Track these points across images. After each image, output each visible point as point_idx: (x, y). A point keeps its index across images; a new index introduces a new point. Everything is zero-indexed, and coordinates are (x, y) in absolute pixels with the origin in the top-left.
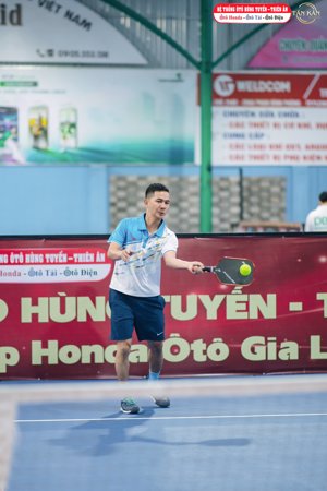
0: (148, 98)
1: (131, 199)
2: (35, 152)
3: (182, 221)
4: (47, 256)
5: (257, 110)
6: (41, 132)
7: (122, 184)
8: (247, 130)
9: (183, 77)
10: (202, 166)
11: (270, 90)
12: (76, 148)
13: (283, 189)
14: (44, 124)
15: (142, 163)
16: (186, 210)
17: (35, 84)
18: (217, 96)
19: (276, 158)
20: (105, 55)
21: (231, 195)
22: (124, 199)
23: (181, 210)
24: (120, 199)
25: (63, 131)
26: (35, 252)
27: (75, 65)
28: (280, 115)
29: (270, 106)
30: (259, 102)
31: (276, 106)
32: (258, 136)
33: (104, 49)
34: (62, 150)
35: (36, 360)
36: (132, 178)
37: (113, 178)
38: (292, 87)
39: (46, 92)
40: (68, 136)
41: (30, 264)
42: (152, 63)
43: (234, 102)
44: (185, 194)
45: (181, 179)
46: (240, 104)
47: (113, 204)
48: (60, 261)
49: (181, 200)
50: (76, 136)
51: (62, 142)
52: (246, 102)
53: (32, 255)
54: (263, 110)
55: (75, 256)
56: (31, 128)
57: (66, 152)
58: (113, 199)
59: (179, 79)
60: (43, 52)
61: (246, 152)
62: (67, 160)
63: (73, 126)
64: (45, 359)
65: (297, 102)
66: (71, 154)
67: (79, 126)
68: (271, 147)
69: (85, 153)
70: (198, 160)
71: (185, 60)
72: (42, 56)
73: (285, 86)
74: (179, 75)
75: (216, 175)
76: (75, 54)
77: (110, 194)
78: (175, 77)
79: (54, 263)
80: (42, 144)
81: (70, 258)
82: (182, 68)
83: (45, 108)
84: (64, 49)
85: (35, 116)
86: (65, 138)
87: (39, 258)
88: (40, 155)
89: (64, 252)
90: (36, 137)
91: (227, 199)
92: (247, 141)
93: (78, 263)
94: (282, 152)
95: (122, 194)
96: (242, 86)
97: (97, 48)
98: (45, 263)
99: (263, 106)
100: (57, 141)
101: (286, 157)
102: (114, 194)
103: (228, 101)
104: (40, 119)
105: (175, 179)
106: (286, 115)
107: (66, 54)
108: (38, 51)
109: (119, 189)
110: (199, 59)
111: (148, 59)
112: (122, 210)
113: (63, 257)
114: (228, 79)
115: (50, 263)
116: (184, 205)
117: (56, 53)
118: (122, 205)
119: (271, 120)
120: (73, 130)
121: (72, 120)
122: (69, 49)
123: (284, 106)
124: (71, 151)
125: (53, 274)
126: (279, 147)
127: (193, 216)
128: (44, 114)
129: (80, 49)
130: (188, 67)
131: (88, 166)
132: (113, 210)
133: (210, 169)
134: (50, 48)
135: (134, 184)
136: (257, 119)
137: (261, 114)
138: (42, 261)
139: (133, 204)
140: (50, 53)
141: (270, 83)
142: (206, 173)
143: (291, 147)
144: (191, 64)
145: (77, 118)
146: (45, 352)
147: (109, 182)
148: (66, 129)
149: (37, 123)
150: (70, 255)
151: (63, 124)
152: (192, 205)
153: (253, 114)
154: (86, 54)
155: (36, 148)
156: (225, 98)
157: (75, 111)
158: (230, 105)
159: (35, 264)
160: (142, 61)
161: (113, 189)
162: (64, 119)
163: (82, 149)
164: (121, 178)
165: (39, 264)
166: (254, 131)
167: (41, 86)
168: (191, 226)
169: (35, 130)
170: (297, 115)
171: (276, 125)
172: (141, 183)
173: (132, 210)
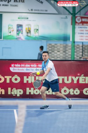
0: (58, 23)
1: (53, 50)
2: (27, 37)
3: (66, 56)
4: (31, 65)
6: (29, 31)
7: (50, 46)
8: (84, 32)
9: (67, 17)
10: (72, 42)
12: (38, 36)
14: (30, 29)
15: (56, 40)
16: (68, 53)
17: (28, 18)
18: (76, 23)
20: (47, 11)
21: (80, 49)
22: (51, 50)
23: (66, 53)
25: (35, 31)
26: (28, 64)
27: (38, 13)
32: (87, 34)
33: (46, 9)
34: (34, 36)
35: (28, 93)
36: (53, 44)
37: (48, 44)
39: (30, 20)
40: (36, 32)
41: (27, 67)
42: (59, 13)
44: (67, 49)
45: (66, 45)
48: (35, 67)
49: (66, 50)
50: (38, 33)
51: (35, 34)
52: (84, 24)
53: (27, 65)
55: (39, 65)
56: (26, 30)
57: (35, 37)
59: (66, 18)
60: (30, 10)
61: (84, 38)
62: (36, 39)
63: (38, 30)
64: (30, 93)
66: (37, 38)
67: (39, 30)
69: (40, 37)
70: (71, 40)
71: (68, 12)
72: (30, 11)
74: (66, 17)
75: (76, 44)
76: (38, 10)
78: (65, 17)
79: (33, 67)
80: (29, 35)
81: (37, 66)
82: (67, 15)
83: (30, 25)
84: (35, 9)
85: (27, 27)
86: (35, 33)
87: (29, 66)
88: (29, 38)
89: (36, 64)
90: (28, 33)
91: (79, 51)
92: (84, 35)
93: (39, 67)
95: (50, 49)
96: (83, 20)
97: (44, 9)
98: (30, 67)
100: (33, 34)
102: (48, 49)
103: (80, 24)
104: (29, 28)
105: (65, 45)
107: (36, 10)
108: (29, 9)
109: (50, 47)
110: (72, 12)
111: (58, 12)
112: (50, 53)
113: (35, 65)
114: (80, 18)
115: (32, 67)
116: (67, 52)
117: (33, 10)
120: (37, 31)
121: (37, 28)
122: (37, 9)
124: (37, 37)
125: (32, 70)
127: (69, 55)
128: (30, 27)
129: (40, 9)
130: (69, 14)
131: (41, 41)
133: (74, 42)
134: (32, 9)
135: (54, 46)
138: (30, 66)
139: (53, 52)
140: (32, 10)
142: (73, 43)
144: (70, 14)
145: (38, 28)
146: (30, 91)
148: (36, 31)
149: (28, 29)
150: (37, 65)
151: (35, 29)
152: (69, 52)
153: (86, 28)
154: (41, 10)
155: (27, 36)
156: (79, 23)
157: (38, 26)
158: (80, 25)
159: (28, 67)
160: (57, 13)
161: (48, 47)
162: (35, 28)
163: (39, 36)
164: (50, 44)
165: (29, 67)
166: (86, 32)
167: (29, 19)
168: (69, 58)
169: (27, 31)
172: (56, 46)
173: (53, 53)
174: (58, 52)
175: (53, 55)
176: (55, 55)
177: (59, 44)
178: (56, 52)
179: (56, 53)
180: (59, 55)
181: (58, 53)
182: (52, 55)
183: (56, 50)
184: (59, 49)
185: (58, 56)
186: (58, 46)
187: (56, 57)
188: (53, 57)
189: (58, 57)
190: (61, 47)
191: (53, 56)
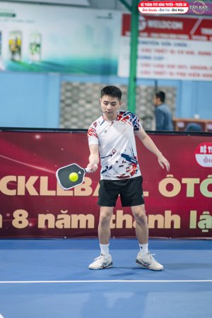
0: (89, 30)
1: (75, 98)
2: (12, 63)
5: (160, 41)
6: (17, 49)
7: (69, 87)
8: (153, 54)
9: (113, 16)
10: (130, 78)
11: (169, 27)
12: (40, 61)
13: (174, 95)
14: (19, 44)
15: (83, 74)
17: (14, 15)
19: (171, 74)
21: (141, 98)
22: (70, 98)
24: (67, 98)
25: (31, 49)
28: (175, 45)
29: (169, 38)
30: (162, 35)
31: (173, 38)
32: (160, 58)
34: (30, 62)
36: (76, 83)
37: (63, 83)
38: (184, 26)
39: (20, 21)
40: (35, 52)
42: (93, 5)
43: (145, 34)
46: (149, 36)
47: (62, 101)
50: (40, 52)
51: (31, 56)
52: (154, 35)
54: (164, 41)
56: (10, 46)
57: (33, 64)
58: (63, 98)
59: (110, 17)
61: (152, 69)
62: (33, 69)
63: (38, 46)
65: (186, 37)
66: (37, 66)
67: (42, 46)
68: (169, 66)
73: (179, 25)
74: (110, 14)
77: (61, 94)
78: (108, 16)
80: (17, 57)
82: (112, 9)
83: (19, 32)
85: (13, 38)
86: (32, 54)
90: (13, 52)
92: (153, 62)
94: (175, 70)
95: (68, 94)
96: (152, 24)
99: (164, 38)
100: (27, 56)
101: (178, 74)
102: (64, 94)
103: (142, 34)
104: (16, 40)
106: (179, 45)
109: (67, 91)
111: (90, 2)
112: (69, 105)
114: (142, 18)
118: (68, 102)
119: (169, 48)
120: (38, 48)
121: (38, 42)
123: (178, 38)
124: (37, 63)
126: (173, 66)
128: (19, 37)
130: (116, 9)
131: (47, 74)
132: (63, 105)
135: (77, 88)
136: (160, 47)
137: (163, 44)
139: (75, 102)
141: (169, 22)
142: (133, 82)
143: (180, 67)
145: (41, 39)
147: (61, 86)
148: (34, 47)
149: (14, 42)
151: (31, 45)
153: (157, 43)
155: (13, 60)
157: (40, 35)
158: (143, 37)
160: (86, 3)
161: (63, 90)
162: (32, 41)
163: (44, 62)
164: (69, 84)
166: (158, 55)
167: (18, 17)
169: (13, 47)
170: (185, 45)
171: (172, 52)
172: (82, 88)
173: (75, 106)
174: (89, 102)
175: (77, 110)
176: (81, 110)
177: (89, 84)
178: (82, 102)
179: (83, 106)
180: (90, 110)
181: (88, 106)
182: (73, 110)
183: (82, 98)
184: (90, 95)
185: (88, 114)
186: (88, 88)
187: (82, 117)
188: (76, 116)
189: (86, 117)
190: (95, 91)
191: (75, 113)
